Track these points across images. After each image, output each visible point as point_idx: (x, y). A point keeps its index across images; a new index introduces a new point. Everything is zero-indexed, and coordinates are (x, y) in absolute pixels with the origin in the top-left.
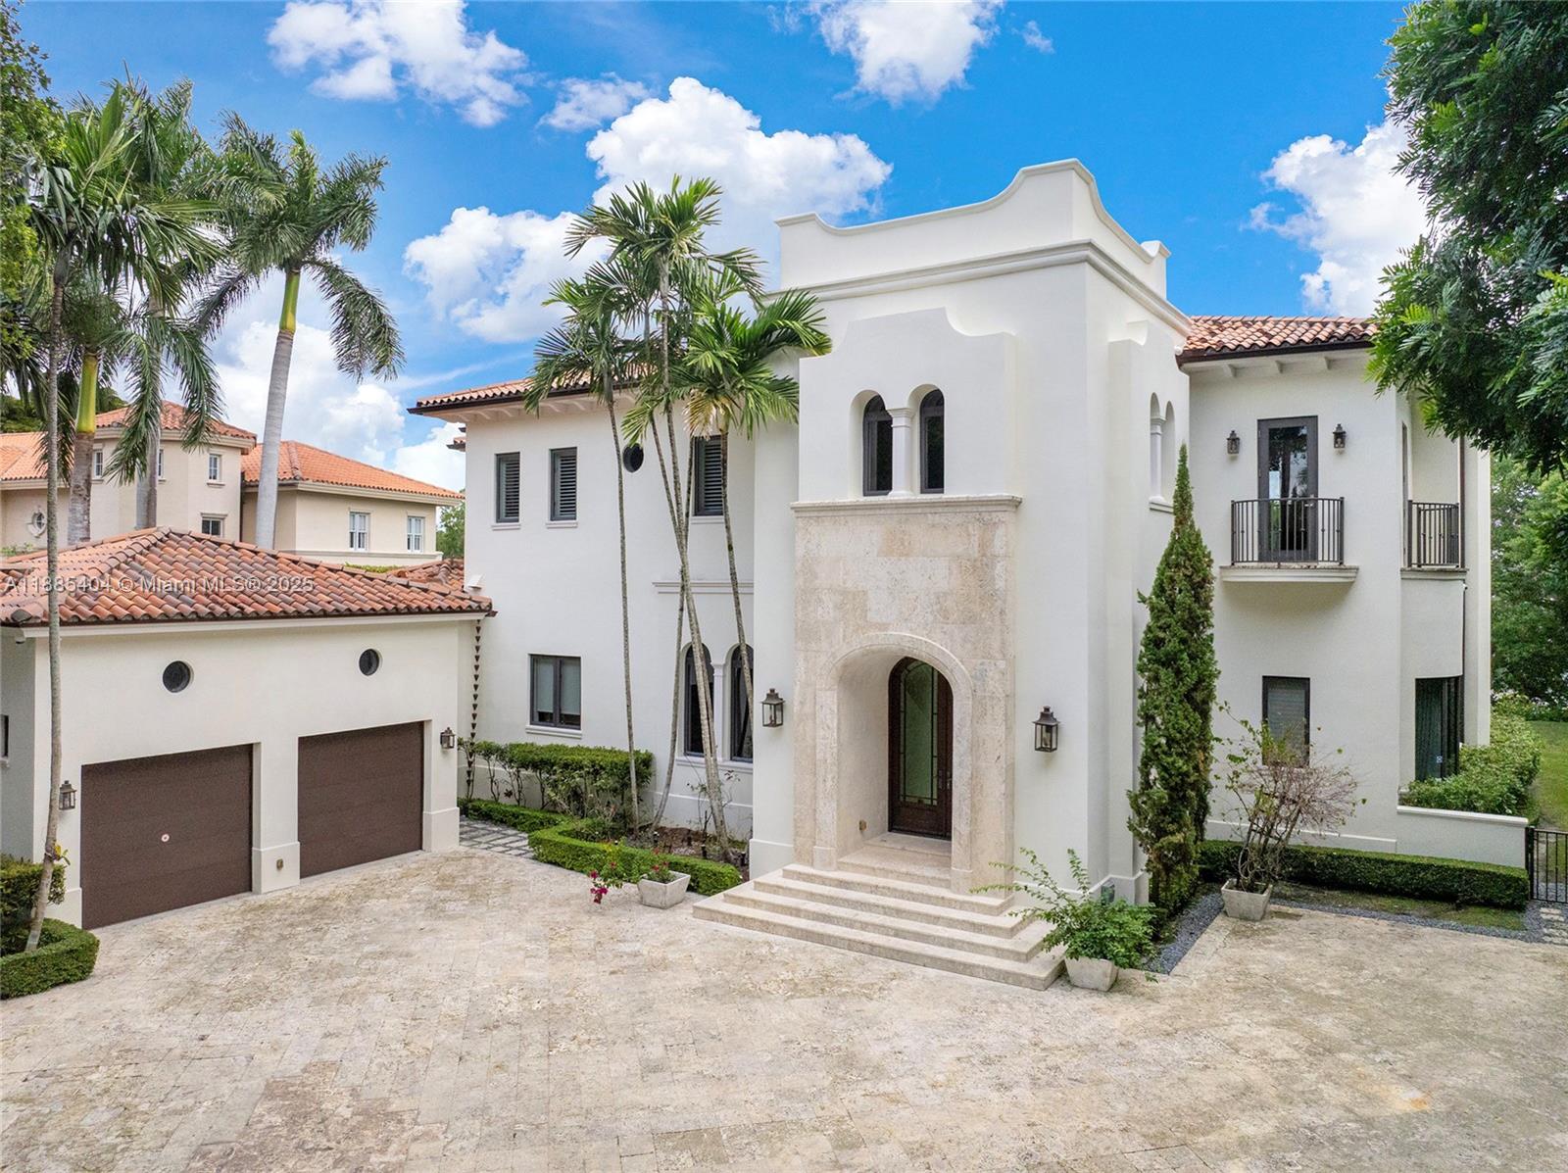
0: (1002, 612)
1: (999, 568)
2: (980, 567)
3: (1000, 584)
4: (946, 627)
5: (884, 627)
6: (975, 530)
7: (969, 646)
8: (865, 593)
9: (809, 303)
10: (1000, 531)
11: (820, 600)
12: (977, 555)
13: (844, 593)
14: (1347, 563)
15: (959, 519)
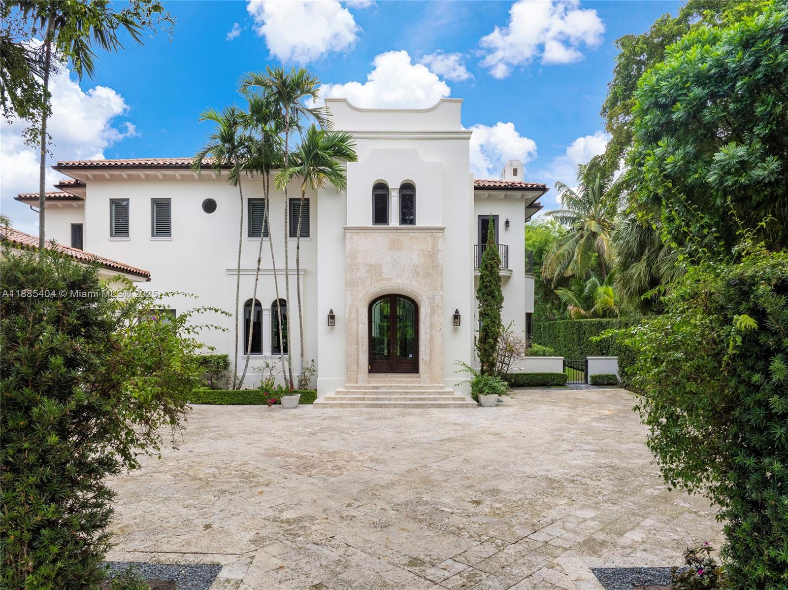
0: (442, 272)
1: (440, 255)
2: (432, 255)
3: (440, 261)
4: (418, 279)
5: (389, 279)
6: (430, 239)
7: (427, 286)
8: (380, 265)
9: (348, 138)
10: (441, 240)
11: (359, 269)
12: (431, 250)
13: (371, 265)
14: (509, 268)
15: (423, 235)
